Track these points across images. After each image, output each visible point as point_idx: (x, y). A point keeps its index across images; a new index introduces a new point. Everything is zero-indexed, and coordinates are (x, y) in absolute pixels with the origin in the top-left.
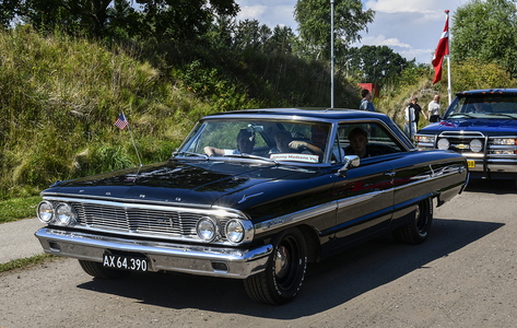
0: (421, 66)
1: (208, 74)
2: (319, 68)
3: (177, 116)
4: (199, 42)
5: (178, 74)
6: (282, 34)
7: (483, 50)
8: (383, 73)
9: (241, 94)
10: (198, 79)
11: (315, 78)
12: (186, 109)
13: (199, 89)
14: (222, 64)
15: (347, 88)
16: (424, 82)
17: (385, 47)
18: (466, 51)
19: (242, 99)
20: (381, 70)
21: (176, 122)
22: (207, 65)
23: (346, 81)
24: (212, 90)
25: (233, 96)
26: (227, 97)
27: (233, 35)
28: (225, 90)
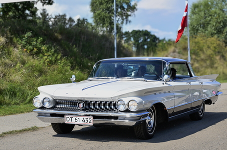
0: (169, 40)
1: (36, 41)
2: (106, 39)
3: (17, 67)
4: (30, 21)
5: (18, 41)
6: (82, 22)
7: (209, 29)
8: (146, 47)
9: (58, 54)
10: (30, 44)
11: (104, 45)
12: (23, 63)
13: (32, 50)
14: (45, 35)
15: (124, 51)
16: (172, 49)
17: (146, 31)
18: (198, 30)
19: (59, 57)
20: (144, 45)
21: (17, 71)
22: (36, 35)
23: (123, 47)
24: (39, 52)
25: (53, 55)
26: (49, 55)
27: (50, 23)
28: (47, 51)
